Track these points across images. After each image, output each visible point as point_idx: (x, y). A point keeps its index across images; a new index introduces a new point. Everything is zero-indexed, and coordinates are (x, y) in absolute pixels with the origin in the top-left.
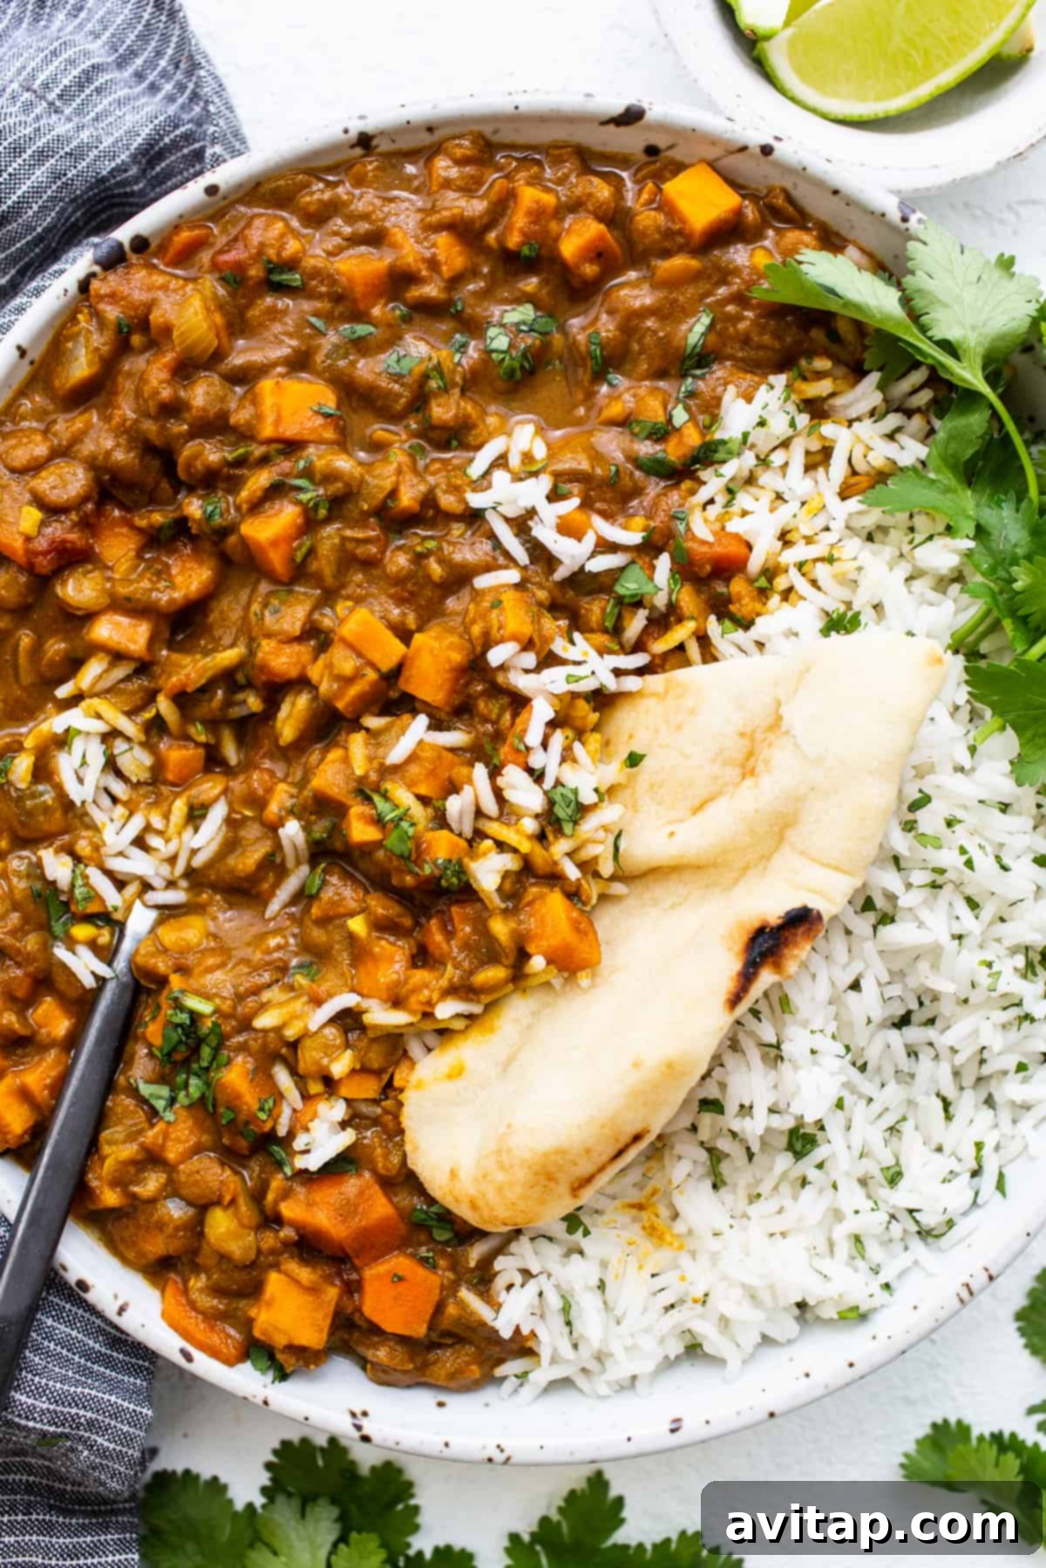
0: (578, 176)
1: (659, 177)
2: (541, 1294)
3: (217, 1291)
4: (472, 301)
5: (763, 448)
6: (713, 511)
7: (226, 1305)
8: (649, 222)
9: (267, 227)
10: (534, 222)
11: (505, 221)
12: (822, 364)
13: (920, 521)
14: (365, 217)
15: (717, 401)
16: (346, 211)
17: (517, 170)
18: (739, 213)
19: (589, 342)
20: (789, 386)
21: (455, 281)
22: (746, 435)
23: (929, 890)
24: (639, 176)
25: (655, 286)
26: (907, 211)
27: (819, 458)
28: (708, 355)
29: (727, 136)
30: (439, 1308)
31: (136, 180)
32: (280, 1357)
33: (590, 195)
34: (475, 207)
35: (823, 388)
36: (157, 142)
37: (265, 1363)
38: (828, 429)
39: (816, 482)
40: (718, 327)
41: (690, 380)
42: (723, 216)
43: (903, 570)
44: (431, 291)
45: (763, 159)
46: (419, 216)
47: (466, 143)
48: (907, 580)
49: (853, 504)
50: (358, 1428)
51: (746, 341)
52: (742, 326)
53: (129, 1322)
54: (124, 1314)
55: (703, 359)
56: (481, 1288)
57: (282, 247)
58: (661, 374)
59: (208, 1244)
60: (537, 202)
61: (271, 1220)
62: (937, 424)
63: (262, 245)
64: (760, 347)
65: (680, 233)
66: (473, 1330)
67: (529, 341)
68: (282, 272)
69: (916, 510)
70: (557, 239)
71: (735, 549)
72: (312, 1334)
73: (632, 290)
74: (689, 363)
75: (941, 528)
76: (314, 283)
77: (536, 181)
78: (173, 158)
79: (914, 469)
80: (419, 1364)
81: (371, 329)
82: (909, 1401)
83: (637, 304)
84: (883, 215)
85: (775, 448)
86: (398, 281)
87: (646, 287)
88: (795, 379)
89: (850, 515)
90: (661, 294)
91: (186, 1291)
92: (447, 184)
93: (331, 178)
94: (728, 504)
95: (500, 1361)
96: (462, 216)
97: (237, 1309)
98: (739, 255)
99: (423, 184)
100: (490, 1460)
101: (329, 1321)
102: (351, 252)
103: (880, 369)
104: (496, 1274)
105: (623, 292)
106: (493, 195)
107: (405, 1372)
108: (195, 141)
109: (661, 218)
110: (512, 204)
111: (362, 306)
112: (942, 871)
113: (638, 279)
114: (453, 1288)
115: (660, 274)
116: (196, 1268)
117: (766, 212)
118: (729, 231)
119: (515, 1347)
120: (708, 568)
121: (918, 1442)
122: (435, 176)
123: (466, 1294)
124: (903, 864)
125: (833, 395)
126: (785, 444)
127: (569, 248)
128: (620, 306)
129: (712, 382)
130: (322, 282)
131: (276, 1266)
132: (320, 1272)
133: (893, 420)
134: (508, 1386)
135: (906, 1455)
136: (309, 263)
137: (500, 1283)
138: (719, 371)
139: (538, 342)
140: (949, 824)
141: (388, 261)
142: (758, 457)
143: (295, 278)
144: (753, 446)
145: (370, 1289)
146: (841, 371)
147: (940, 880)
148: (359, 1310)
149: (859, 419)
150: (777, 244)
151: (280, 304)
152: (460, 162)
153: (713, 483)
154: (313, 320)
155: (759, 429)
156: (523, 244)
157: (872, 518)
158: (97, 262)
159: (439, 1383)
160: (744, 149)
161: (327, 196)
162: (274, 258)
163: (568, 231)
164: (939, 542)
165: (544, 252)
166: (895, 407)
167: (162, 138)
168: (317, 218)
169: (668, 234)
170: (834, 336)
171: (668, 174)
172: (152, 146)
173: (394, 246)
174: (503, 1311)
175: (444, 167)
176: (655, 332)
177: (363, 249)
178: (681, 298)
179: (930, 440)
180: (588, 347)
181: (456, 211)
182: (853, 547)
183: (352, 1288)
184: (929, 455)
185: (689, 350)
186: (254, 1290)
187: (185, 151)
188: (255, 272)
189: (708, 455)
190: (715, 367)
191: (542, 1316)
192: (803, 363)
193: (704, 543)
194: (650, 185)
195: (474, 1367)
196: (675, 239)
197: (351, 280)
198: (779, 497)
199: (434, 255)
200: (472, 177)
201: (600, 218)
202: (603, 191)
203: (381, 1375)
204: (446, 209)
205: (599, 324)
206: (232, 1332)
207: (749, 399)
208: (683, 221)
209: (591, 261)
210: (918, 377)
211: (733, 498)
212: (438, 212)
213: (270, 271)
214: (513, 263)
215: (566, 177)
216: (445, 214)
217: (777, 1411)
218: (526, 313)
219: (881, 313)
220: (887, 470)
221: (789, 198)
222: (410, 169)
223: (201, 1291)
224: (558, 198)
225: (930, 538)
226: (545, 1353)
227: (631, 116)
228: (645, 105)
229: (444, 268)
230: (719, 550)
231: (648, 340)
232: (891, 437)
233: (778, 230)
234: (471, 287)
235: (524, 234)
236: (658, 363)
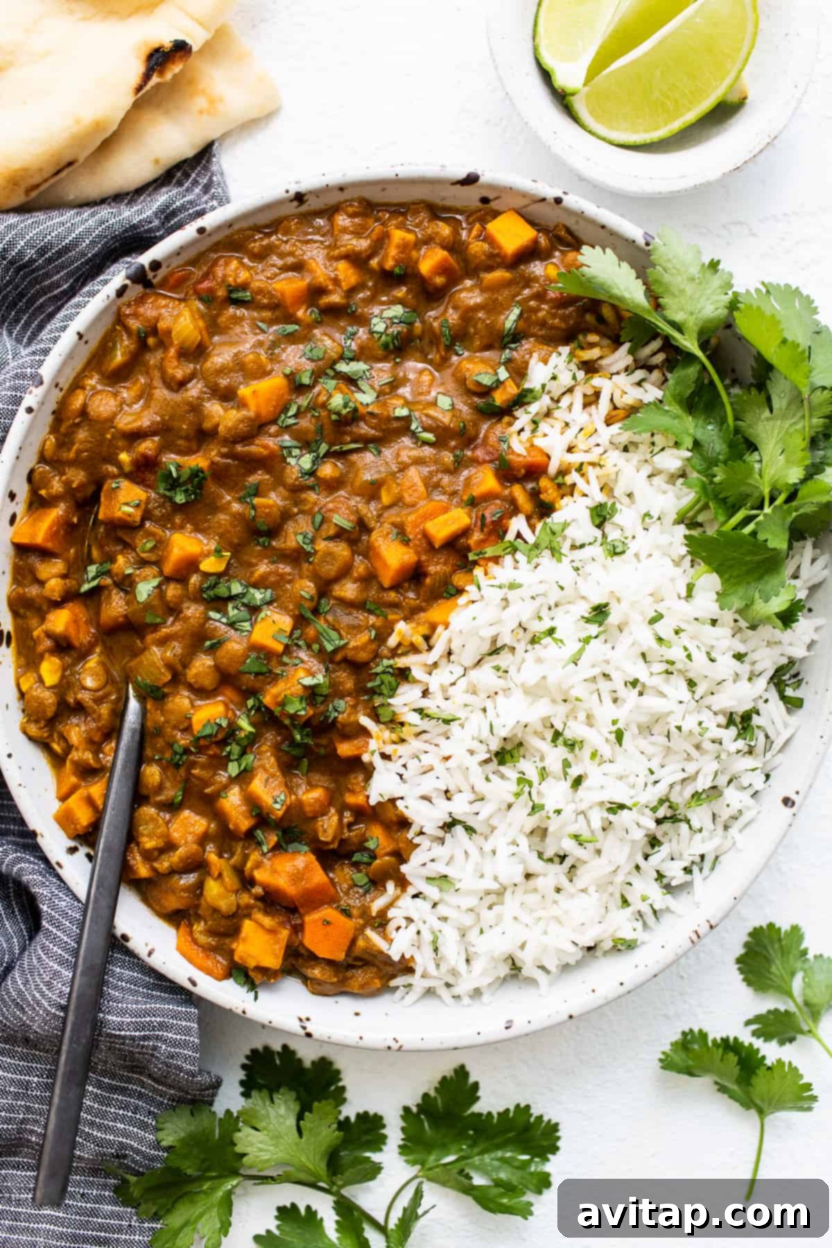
0: (429, 222)
1: (483, 221)
2: (419, 933)
3: (211, 932)
4: (361, 304)
5: (556, 395)
6: (526, 435)
7: (218, 941)
8: (477, 249)
9: (227, 264)
10: (402, 252)
11: (382, 252)
12: (593, 338)
13: (658, 439)
14: (291, 254)
15: (526, 364)
16: (279, 251)
17: (389, 219)
18: (535, 242)
19: (441, 326)
20: (572, 354)
21: (352, 291)
22: (543, 386)
23: (665, 675)
24: (471, 219)
25: (483, 290)
26: (649, 239)
27: (593, 399)
28: (518, 334)
29: (532, 192)
30: (353, 941)
31: (158, 229)
32: (252, 974)
33: (437, 233)
34: (363, 244)
35: (593, 354)
36: (171, 204)
37: (242, 979)
38: (597, 381)
39: (591, 415)
40: (525, 316)
41: (507, 351)
42: (525, 243)
43: (647, 470)
44: (335, 298)
45: (556, 206)
46: (326, 251)
47: (356, 204)
48: (649, 477)
49: (615, 428)
50: (304, 1028)
51: (543, 324)
52: (541, 314)
53: (156, 962)
54: (153, 956)
55: (516, 337)
56: (380, 929)
57: (237, 276)
58: (488, 347)
59: (206, 901)
60: (403, 239)
61: (247, 882)
62: (669, 375)
63: (225, 276)
64: (553, 327)
65: (498, 255)
66: (374, 956)
67: (399, 329)
68: (238, 291)
69: (655, 431)
70: (417, 262)
71: (539, 459)
72: (272, 960)
73: (469, 295)
74: (506, 340)
75: (672, 444)
76: (259, 297)
77: (401, 226)
78: (182, 216)
79: (654, 404)
80: (341, 978)
81: (297, 327)
82: (667, 1017)
83: (472, 302)
84: (634, 241)
85: (564, 394)
86: (315, 292)
87: (477, 291)
88: (575, 349)
89: (612, 436)
90: (486, 295)
91: (191, 933)
92: (344, 230)
93: (267, 231)
94: (534, 431)
95: (393, 976)
96: (354, 250)
97: (224, 944)
98: (537, 268)
99: (328, 231)
100: (389, 1048)
101: (283, 952)
102: (283, 276)
103: (630, 341)
104: (389, 920)
105: (463, 295)
106: (374, 236)
107: (332, 984)
108: (196, 205)
109: (486, 246)
110: (387, 241)
111: (291, 311)
112: (672, 663)
113: (472, 286)
114: (361, 930)
115: (485, 282)
116: (199, 917)
117: (554, 239)
118: (530, 253)
119: (401, 966)
120: (523, 471)
121: (672, 1044)
122: (335, 226)
123: (369, 933)
124: (648, 659)
125: (601, 358)
126: (570, 390)
127: (425, 267)
128: (460, 304)
129: (521, 353)
130: (264, 296)
131: (249, 916)
132: (277, 920)
133: (640, 374)
134: (399, 994)
135: (664, 1053)
136: (255, 285)
137: (391, 926)
138: (527, 345)
139: (405, 330)
140: (677, 632)
141: (308, 280)
142: (552, 399)
143: (247, 295)
144: (549, 392)
145: (308, 928)
146: (606, 342)
147: (671, 668)
148: (301, 944)
149: (618, 373)
150: (562, 261)
151: (238, 312)
152: (352, 216)
153: (523, 418)
154: (260, 324)
155: (552, 382)
156: (395, 266)
157: (625, 437)
158: (128, 277)
159: (356, 991)
160: (543, 200)
161: (265, 242)
162: (233, 283)
163: (424, 257)
164: (668, 452)
165: (409, 271)
166: (640, 364)
167: (174, 202)
168: (260, 257)
169: (491, 256)
170: (601, 319)
171: (489, 218)
172: (168, 207)
173: (311, 271)
174: (394, 944)
175: (342, 220)
176: (484, 321)
177: (290, 274)
178: (500, 298)
179: (663, 387)
180: (440, 330)
181: (349, 247)
182: (615, 457)
183: (298, 929)
184: (664, 396)
185: (506, 332)
186: (233, 932)
187: (191, 211)
188: (221, 293)
189: (522, 400)
190: (524, 342)
191: (418, 947)
192: (581, 337)
193: (519, 455)
194: (477, 226)
195: (377, 981)
196: (496, 260)
197: (283, 294)
198: (567, 424)
199: (336, 275)
200: (360, 225)
201: (444, 247)
202: (445, 230)
203: (316, 987)
204: (345, 246)
205: (448, 315)
206: (219, 958)
207: (545, 362)
208: (500, 247)
209: (440, 274)
210: (656, 345)
211: (537, 427)
212: (338, 248)
213: (230, 292)
214: (389, 279)
215: (421, 222)
216: (343, 249)
217: (574, 1014)
218: (398, 310)
219: (633, 302)
220: (636, 405)
221: (568, 231)
222: (320, 222)
223: (201, 932)
224: (416, 236)
225: (663, 449)
226: (419, 971)
227: (471, 180)
228: (479, 172)
229: (343, 284)
230: (529, 459)
231: (480, 325)
232: (639, 384)
233: (561, 251)
234: (361, 295)
235: (396, 261)
236: (485, 341)
